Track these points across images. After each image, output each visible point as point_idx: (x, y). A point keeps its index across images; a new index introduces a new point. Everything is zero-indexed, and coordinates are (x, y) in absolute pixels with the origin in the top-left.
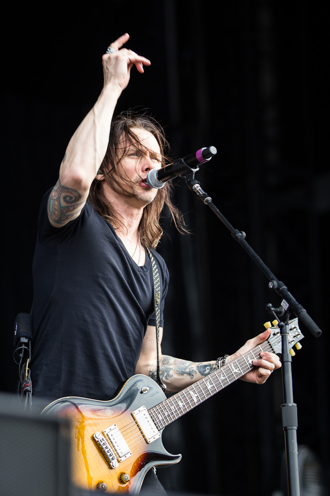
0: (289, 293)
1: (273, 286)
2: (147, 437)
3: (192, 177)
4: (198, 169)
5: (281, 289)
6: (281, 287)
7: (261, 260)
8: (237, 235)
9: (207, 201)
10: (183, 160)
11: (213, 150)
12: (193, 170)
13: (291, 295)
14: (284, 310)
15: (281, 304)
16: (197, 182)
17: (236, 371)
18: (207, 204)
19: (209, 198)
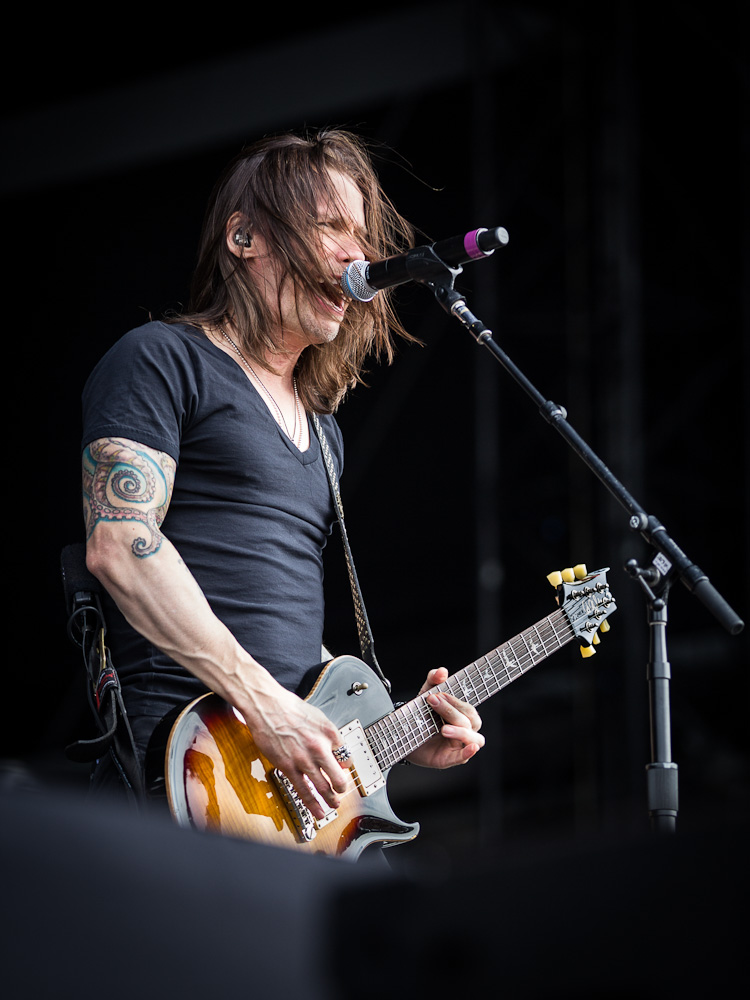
0: (671, 541)
1: (641, 524)
2: (364, 783)
3: (449, 285)
4: (460, 270)
5: (654, 531)
6: (654, 528)
7: (607, 470)
8: (553, 413)
9: (484, 339)
10: (431, 249)
11: (503, 235)
12: (452, 270)
13: (676, 546)
14: (659, 575)
15: (654, 562)
16: (459, 296)
17: (510, 664)
18: (482, 343)
19: (487, 332)
